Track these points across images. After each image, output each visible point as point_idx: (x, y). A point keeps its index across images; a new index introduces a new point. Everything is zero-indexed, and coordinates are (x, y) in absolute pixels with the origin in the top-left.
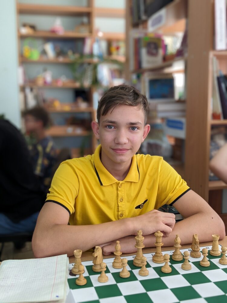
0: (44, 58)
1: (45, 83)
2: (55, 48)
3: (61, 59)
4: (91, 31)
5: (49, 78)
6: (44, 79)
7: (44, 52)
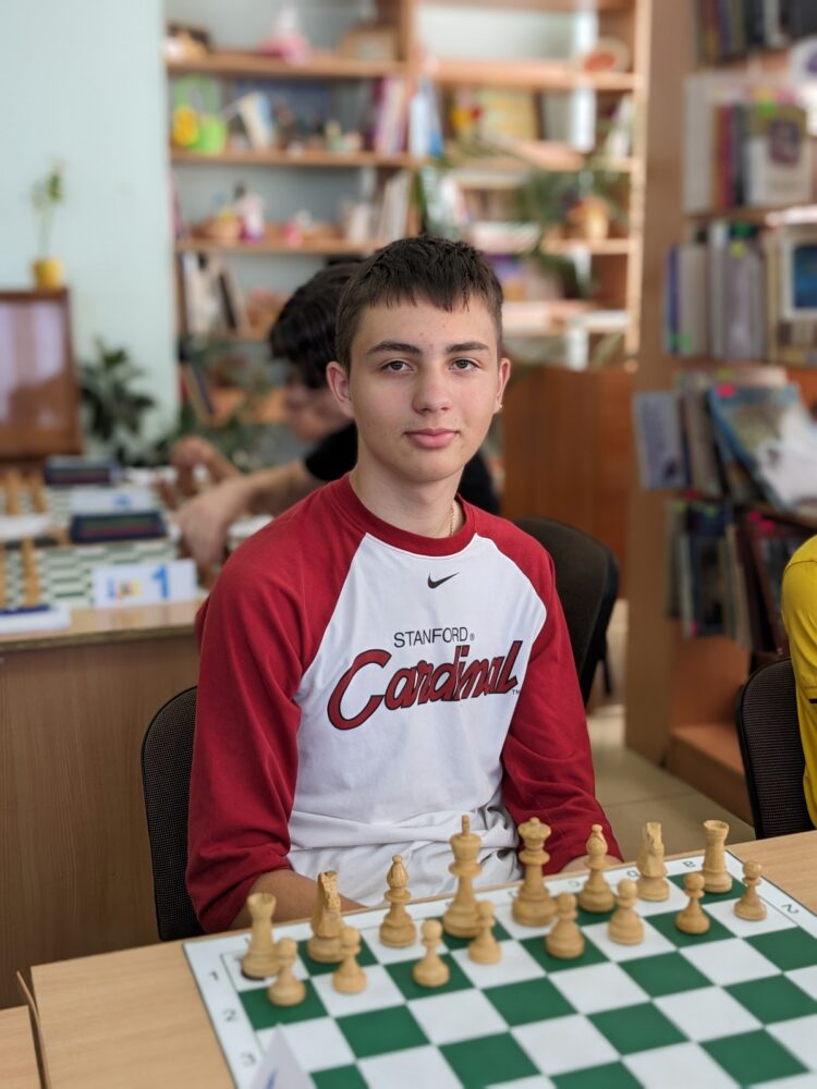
0: (239, 148)
1: (244, 235)
2: (274, 114)
3: (297, 153)
4: (401, 54)
5: (255, 223)
6: (241, 220)
7: (238, 127)
